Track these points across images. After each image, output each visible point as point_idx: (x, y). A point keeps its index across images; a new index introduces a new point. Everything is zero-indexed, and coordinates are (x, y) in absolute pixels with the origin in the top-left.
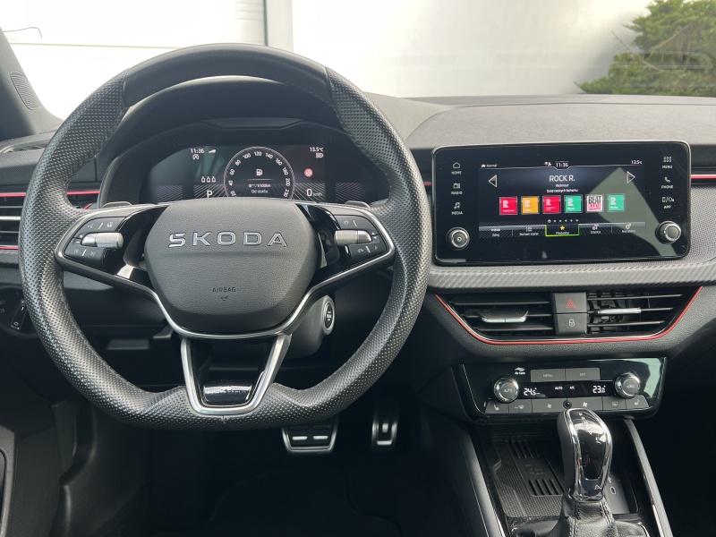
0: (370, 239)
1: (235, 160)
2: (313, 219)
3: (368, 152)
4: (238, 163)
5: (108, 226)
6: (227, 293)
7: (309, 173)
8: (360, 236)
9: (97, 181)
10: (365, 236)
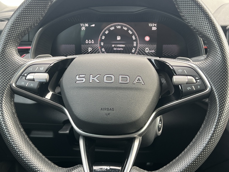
0: (195, 82)
1: (105, 31)
2: (157, 68)
3: (195, 28)
4: (107, 32)
5: (41, 69)
6: (109, 112)
7: (147, 38)
8: (189, 79)
9: (29, 41)
10: (192, 79)
